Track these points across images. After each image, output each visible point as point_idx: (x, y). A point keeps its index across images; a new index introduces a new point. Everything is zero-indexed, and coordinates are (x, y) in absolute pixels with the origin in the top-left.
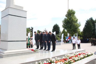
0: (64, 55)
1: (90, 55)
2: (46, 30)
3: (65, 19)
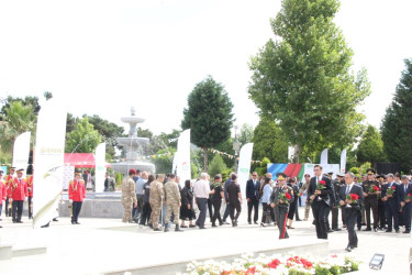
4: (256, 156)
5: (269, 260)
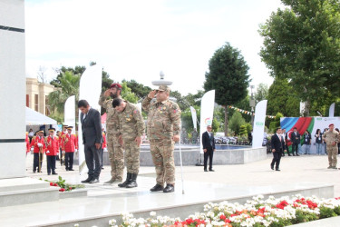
0: (200, 207)
1: (337, 212)
4: (269, 111)
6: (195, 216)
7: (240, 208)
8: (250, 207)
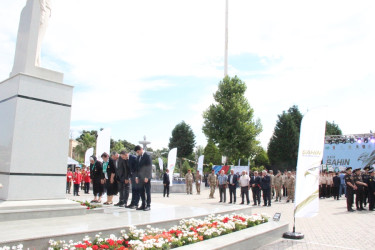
0: (177, 222)
1: (256, 223)
2: (147, 140)
3: (213, 106)
4: (205, 162)
5: (222, 218)
6: (175, 228)
7: (202, 223)
8: (207, 221)
